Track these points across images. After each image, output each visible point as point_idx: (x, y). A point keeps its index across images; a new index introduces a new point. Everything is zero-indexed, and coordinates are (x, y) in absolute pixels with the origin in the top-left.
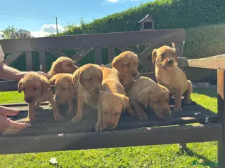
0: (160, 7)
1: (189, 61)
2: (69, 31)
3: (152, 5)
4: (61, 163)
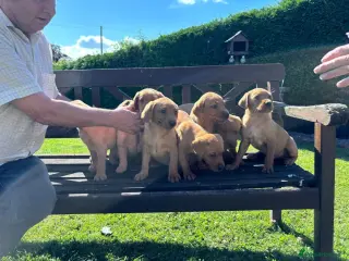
3: (247, 18)
4: (115, 234)
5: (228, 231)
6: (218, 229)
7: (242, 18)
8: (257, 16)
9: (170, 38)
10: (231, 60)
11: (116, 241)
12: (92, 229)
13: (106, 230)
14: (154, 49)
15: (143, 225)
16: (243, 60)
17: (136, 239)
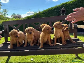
0: (68, 4)
1: (78, 26)
2: (35, 15)
3: (65, 4)
4: (34, 60)
5: (63, 59)
6: (61, 59)
7: (64, 4)
8: (67, 3)
9: (46, 10)
10: (61, 15)
11: (34, 62)
12: (28, 59)
13: (32, 59)
14: (42, 14)
15: (41, 58)
16: (64, 15)
17: (39, 62)
